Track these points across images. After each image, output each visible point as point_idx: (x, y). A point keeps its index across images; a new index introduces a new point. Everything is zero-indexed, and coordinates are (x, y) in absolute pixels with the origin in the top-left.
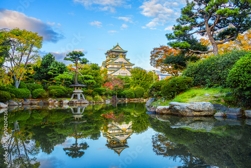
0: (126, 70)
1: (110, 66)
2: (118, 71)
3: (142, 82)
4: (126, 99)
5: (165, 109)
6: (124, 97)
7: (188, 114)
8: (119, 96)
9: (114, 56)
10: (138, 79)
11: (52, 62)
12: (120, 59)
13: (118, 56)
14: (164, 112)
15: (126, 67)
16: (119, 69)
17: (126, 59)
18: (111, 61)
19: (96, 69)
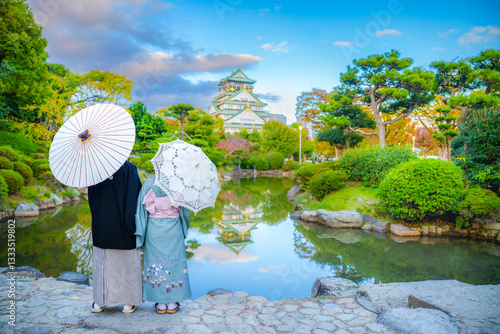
0: (253, 114)
1: (226, 106)
2: (239, 116)
3: (282, 143)
4: (255, 171)
5: (311, 216)
6: (252, 168)
7: (335, 225)
8: (244, 166)
9: (232, 89)
10: (275, 139)
11: (142, 114)
12: (243, 95)
13: (238, 89)
14: (310, 219)
15: (254, 108)
16: (240, 111)
17: (252, 95)
18: (227, 97)
19: (209, 123)
